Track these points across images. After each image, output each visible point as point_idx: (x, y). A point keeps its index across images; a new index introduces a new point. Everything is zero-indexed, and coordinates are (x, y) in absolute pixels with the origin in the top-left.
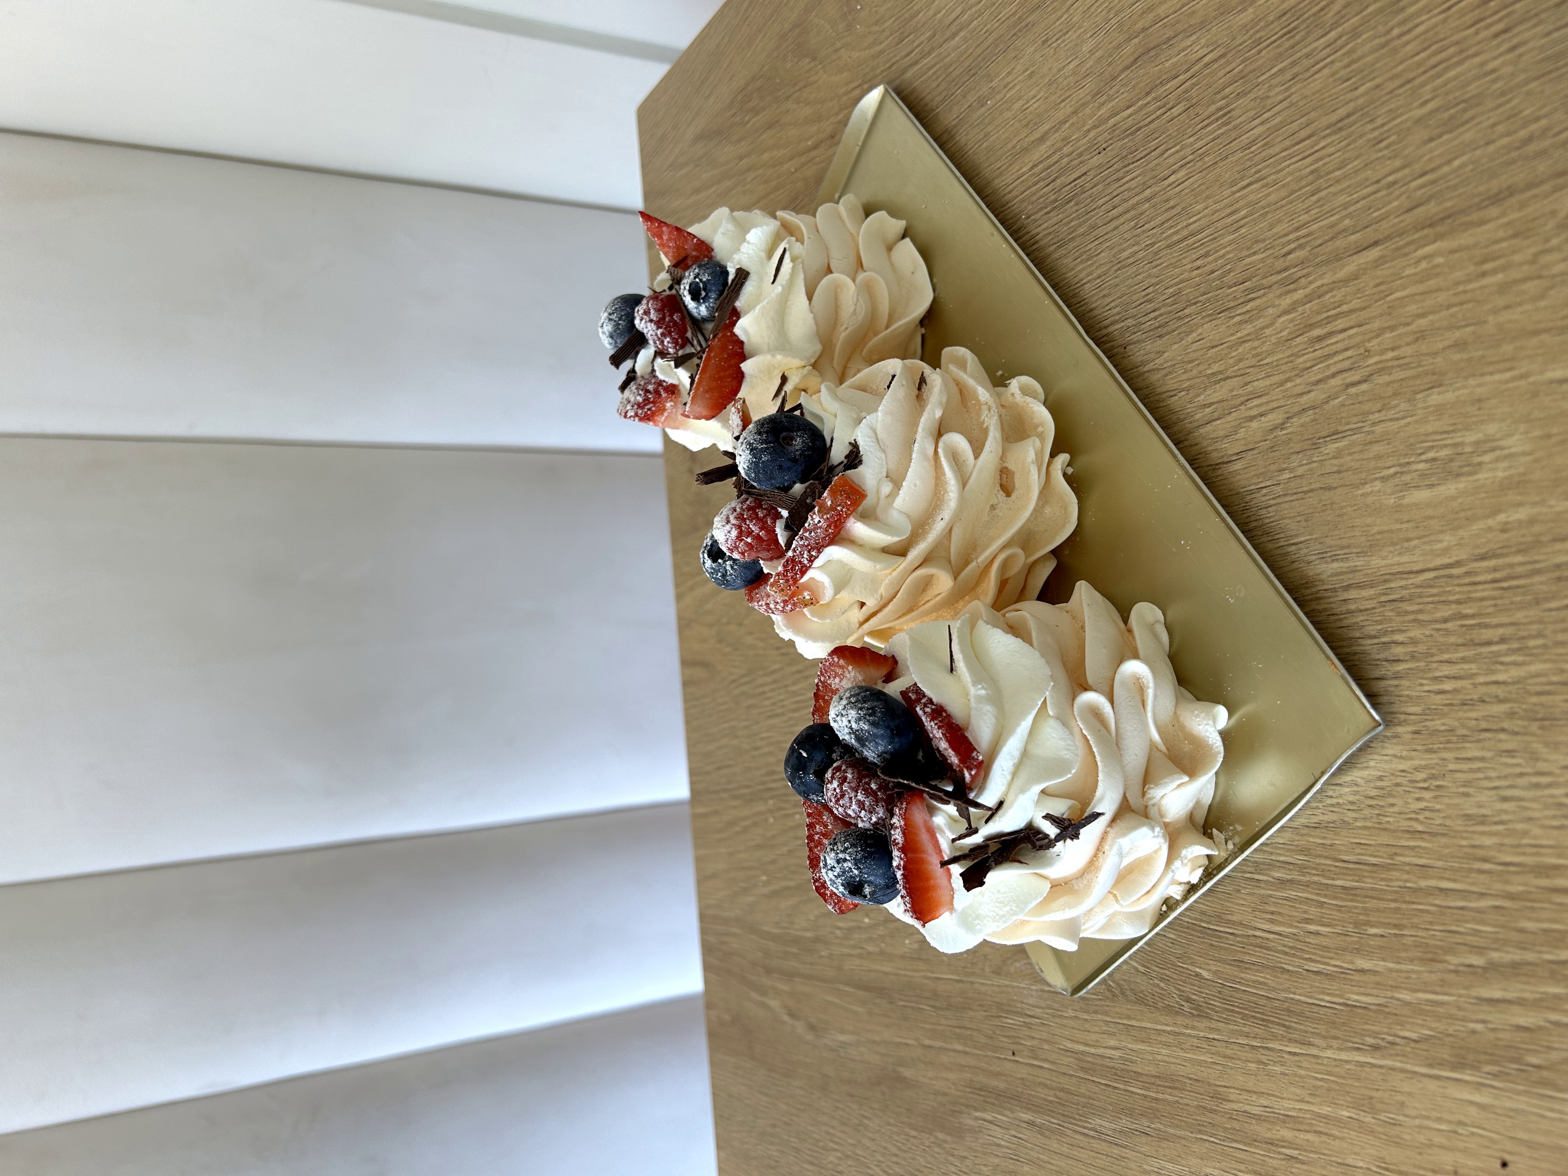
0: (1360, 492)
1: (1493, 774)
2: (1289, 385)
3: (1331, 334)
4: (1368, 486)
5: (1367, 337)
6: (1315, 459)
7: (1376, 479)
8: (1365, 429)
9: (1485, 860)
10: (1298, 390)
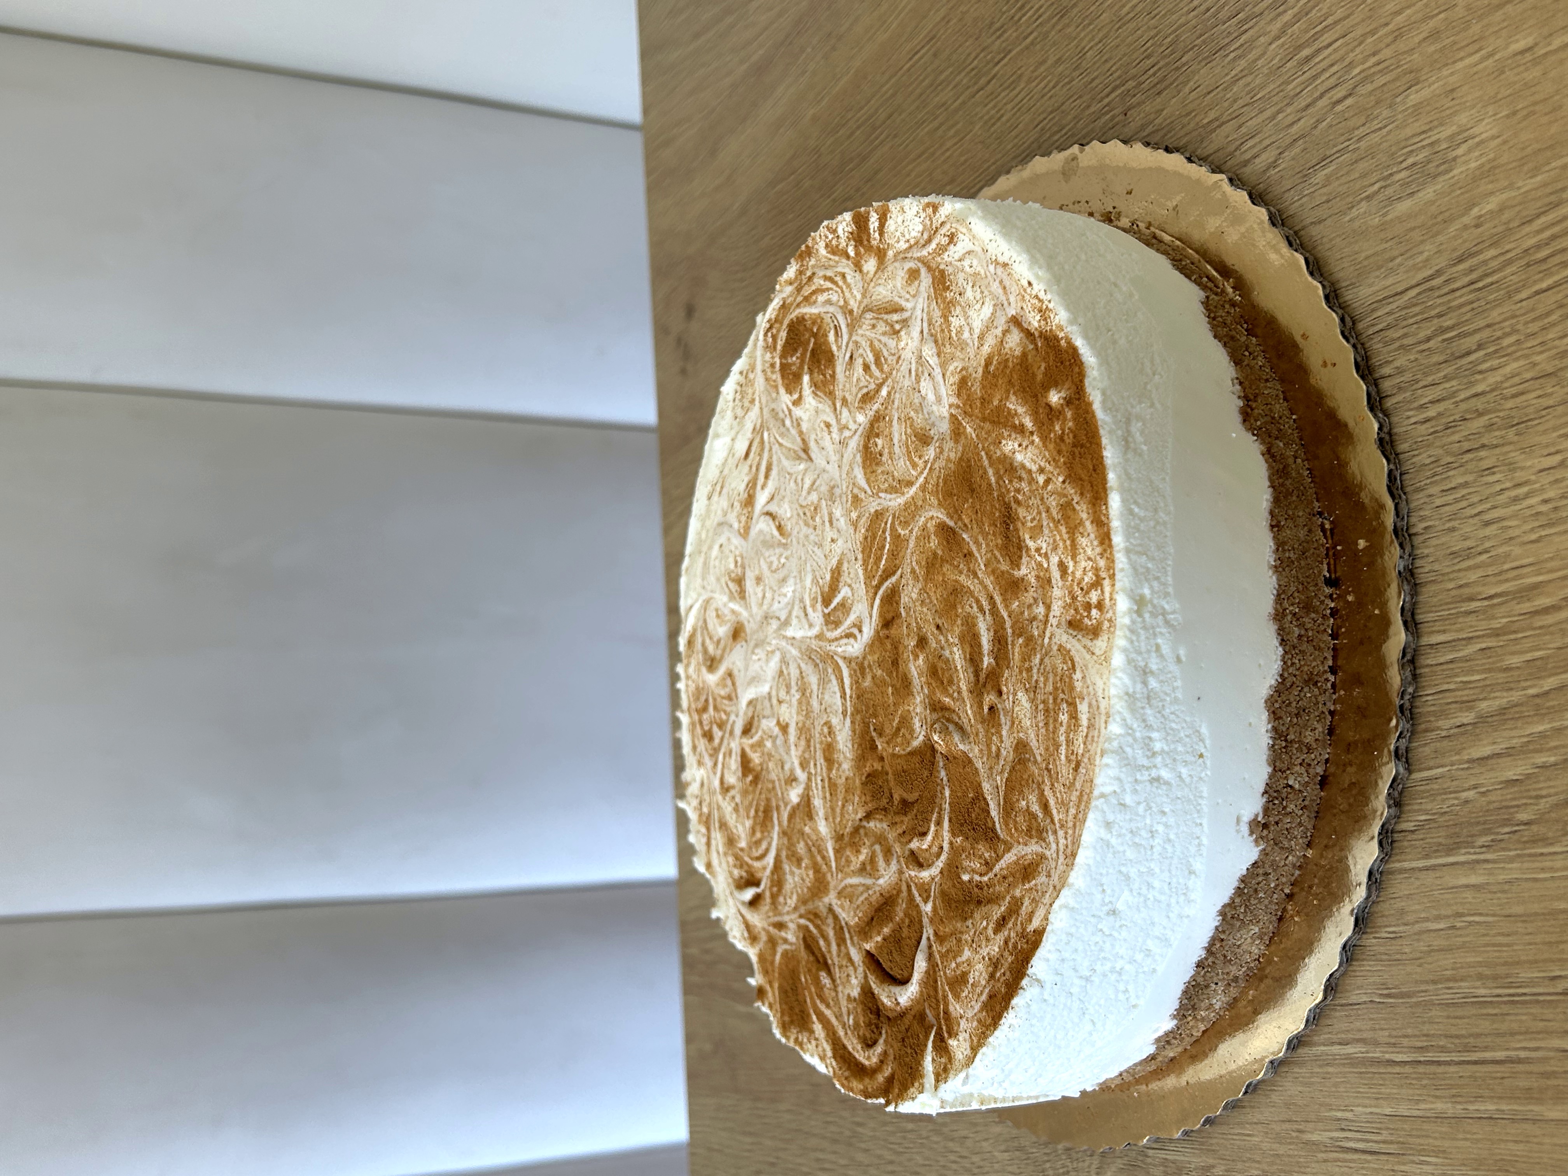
0: (1347, 218)
1: (1475, 499)
2: (1280, 116)
3: (1319, 51)
4: (1354, 210)
5: (1350, 47)
6: (1306, 192)
7: (1362, 200)
8: (1351, 148)
9: (1471, 599)
10: (1290, 119)
